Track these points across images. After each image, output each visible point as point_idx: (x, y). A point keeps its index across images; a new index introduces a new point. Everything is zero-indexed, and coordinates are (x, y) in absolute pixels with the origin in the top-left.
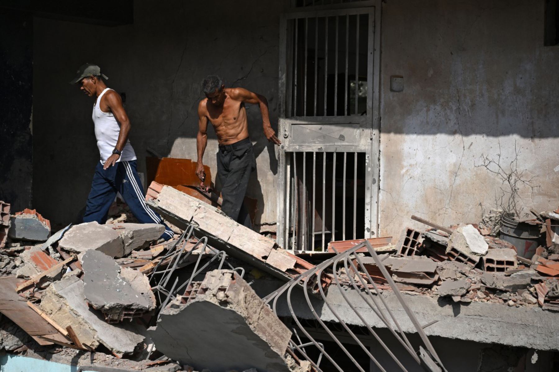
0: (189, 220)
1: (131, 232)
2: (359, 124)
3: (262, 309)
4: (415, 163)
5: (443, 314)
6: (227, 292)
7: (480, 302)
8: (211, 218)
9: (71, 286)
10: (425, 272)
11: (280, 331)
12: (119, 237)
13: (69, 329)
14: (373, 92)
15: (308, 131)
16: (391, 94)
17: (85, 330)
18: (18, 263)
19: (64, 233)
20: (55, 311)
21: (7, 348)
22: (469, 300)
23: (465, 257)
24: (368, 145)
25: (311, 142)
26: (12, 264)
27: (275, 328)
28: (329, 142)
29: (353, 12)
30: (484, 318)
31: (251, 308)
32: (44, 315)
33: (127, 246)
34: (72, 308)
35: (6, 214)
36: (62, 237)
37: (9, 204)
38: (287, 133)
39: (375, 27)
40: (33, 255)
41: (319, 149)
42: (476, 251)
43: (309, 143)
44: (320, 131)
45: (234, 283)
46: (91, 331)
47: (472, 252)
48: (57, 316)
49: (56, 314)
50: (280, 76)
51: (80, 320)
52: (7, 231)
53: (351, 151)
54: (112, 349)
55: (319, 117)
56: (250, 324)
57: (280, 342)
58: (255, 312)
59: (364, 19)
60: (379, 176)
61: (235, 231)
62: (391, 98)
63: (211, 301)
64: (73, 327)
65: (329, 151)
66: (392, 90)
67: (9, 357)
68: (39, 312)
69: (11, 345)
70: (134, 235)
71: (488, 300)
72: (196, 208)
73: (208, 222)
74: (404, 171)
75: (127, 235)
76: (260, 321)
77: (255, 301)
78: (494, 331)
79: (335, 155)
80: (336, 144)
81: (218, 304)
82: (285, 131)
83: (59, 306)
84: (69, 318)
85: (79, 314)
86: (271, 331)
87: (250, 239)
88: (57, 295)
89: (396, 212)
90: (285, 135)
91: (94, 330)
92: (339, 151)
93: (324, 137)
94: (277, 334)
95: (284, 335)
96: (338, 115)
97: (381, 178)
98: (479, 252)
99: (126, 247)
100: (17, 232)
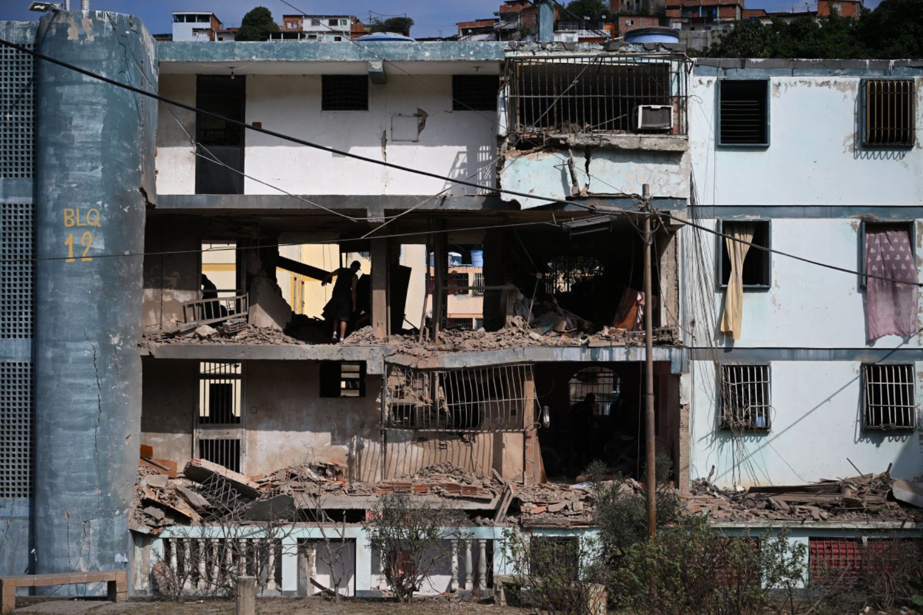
4: (263, 444)
24: (241, 436)
25: (213, 435)
28: (222, 435)
41: (217, 438)
43: (211, 436)
53: (232, 439)
55: (216, 424)
62: (251, 416)
65: (222, 439)
66: (251, 413)
74: (258, 447)
79: (225, 441)
80: (225, 436)
89: (254, 465)
90: (200, 432)
92: (226, 439)
93: (219, 433)
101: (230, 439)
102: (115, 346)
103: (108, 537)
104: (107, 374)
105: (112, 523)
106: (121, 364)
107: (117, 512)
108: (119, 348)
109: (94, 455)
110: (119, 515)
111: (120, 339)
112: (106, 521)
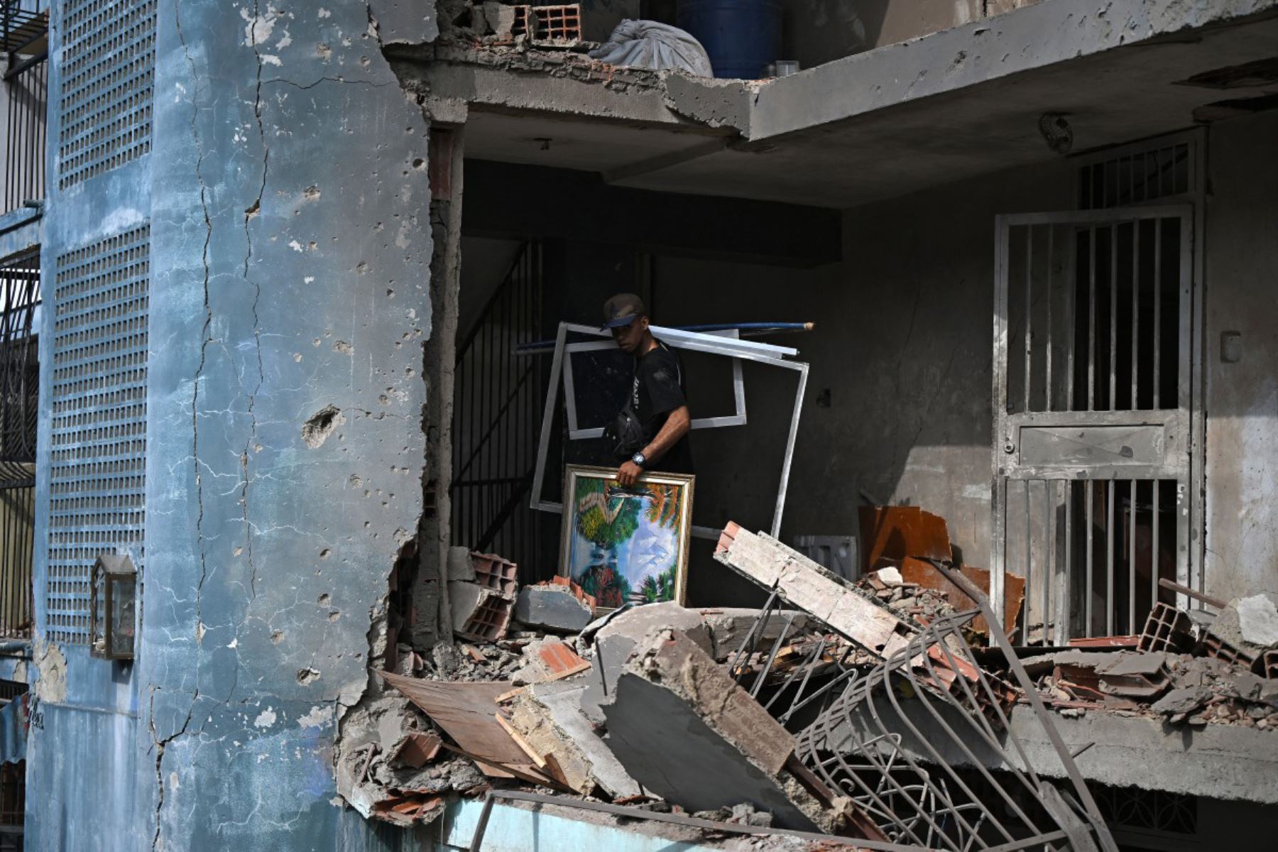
0: (771, 585)
1: (730, 620)
2: (1161, 425)
3: (729, 694)
4: (1259, 497)
5: (1169, 749)
6: (657, 660)
7: (1219, 725)
8: (805, 582)
9: (571, 692)
10: (1144, 674)
11: (771, 734)
12: (701, 625)
13: (549, 758)
14: (1192, 365)
15: (1055, 439)
16: (1222, 367)
17: (574, 761)
18: (522, 662)
19: (612, 617)
20: (532, 728)
21: (455, 786)
22: (1202, 722)
23: (1233, 650)
24: (1183, 466)
25: (1062, 462)
26: (514, 664)
27: (759, 727)
28: (1101, 460)
29: (1148, 213)
30: (1226, 754)
31: (708, 689)
32: (515, 736)
33: (722, 644)
34: (558, 724)
35: (509, 581)
36: (605, 624)
37: (515, 565)
38: (1011, 445)
39: (1194, 241)
40: (544, 649)
41: (1078, 474)
42: (1253, 639)
43: (1056, 463)
44: (1081, 440)
45: (673, 646)
46: (583, 764)
47: (1245, 642)
48: (534, 737)
49: (534, 735)
50: (996, 333)
51: (569, 744)
52: (509, 608)
53: (1148, 477)
54: (614, 793)
55: (1078, 413)
56: (703, 715)
57: (769, 751)
58: (716, 697)
59: (1172, 228)
60: (1205, 524)
61: (840, 603)
62: (1223, 374)
63: (636, 673)
64: (556, 755)
65: (1100, 477)
66: (1224, 359)
67: (463, 802)
68: (510, 730)
69: (461, 781)
70: (736, 625)
71: (1232, 721)
72: (784, 564)
73: (800, 588)
74: (1243, 512)
75: (721, 625)
76: (725, 712)
77: (716, 679)
78: (1239, 777)
79: (1111, 486)
80: (1113, 464)
81: (648, 679)
82: (1007, 439)
83: (537, 719)
84: (552, 740)
85: (568, 734)
86: (748, 732)
87: (861, 616)
88: (537, 702)
89: (1230, 592)
90: (1008, 447)
91: (588, 761)
92: (1121, 477)
93: (1089, 451)
94: (764, 738)
95: (779, 742)
96: (1118, 408)
97: (1208, 528)
98: (1260, 642)
99: (718, 646)
100: (532, 613)
101: (1133, 476)
102: (257, 50)
103: (226, 813)
104: (230, 167)
105: (244, 759)
106: (282, 123)
107: (267, 718)
108: (275, 60)
109: (189, 485)
110: (275, 729)
111: (280, 24)
112: (220, 748)
